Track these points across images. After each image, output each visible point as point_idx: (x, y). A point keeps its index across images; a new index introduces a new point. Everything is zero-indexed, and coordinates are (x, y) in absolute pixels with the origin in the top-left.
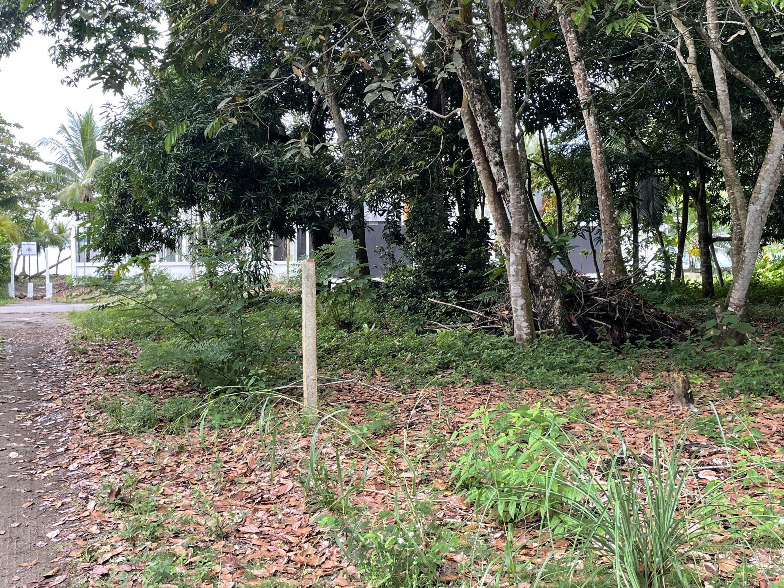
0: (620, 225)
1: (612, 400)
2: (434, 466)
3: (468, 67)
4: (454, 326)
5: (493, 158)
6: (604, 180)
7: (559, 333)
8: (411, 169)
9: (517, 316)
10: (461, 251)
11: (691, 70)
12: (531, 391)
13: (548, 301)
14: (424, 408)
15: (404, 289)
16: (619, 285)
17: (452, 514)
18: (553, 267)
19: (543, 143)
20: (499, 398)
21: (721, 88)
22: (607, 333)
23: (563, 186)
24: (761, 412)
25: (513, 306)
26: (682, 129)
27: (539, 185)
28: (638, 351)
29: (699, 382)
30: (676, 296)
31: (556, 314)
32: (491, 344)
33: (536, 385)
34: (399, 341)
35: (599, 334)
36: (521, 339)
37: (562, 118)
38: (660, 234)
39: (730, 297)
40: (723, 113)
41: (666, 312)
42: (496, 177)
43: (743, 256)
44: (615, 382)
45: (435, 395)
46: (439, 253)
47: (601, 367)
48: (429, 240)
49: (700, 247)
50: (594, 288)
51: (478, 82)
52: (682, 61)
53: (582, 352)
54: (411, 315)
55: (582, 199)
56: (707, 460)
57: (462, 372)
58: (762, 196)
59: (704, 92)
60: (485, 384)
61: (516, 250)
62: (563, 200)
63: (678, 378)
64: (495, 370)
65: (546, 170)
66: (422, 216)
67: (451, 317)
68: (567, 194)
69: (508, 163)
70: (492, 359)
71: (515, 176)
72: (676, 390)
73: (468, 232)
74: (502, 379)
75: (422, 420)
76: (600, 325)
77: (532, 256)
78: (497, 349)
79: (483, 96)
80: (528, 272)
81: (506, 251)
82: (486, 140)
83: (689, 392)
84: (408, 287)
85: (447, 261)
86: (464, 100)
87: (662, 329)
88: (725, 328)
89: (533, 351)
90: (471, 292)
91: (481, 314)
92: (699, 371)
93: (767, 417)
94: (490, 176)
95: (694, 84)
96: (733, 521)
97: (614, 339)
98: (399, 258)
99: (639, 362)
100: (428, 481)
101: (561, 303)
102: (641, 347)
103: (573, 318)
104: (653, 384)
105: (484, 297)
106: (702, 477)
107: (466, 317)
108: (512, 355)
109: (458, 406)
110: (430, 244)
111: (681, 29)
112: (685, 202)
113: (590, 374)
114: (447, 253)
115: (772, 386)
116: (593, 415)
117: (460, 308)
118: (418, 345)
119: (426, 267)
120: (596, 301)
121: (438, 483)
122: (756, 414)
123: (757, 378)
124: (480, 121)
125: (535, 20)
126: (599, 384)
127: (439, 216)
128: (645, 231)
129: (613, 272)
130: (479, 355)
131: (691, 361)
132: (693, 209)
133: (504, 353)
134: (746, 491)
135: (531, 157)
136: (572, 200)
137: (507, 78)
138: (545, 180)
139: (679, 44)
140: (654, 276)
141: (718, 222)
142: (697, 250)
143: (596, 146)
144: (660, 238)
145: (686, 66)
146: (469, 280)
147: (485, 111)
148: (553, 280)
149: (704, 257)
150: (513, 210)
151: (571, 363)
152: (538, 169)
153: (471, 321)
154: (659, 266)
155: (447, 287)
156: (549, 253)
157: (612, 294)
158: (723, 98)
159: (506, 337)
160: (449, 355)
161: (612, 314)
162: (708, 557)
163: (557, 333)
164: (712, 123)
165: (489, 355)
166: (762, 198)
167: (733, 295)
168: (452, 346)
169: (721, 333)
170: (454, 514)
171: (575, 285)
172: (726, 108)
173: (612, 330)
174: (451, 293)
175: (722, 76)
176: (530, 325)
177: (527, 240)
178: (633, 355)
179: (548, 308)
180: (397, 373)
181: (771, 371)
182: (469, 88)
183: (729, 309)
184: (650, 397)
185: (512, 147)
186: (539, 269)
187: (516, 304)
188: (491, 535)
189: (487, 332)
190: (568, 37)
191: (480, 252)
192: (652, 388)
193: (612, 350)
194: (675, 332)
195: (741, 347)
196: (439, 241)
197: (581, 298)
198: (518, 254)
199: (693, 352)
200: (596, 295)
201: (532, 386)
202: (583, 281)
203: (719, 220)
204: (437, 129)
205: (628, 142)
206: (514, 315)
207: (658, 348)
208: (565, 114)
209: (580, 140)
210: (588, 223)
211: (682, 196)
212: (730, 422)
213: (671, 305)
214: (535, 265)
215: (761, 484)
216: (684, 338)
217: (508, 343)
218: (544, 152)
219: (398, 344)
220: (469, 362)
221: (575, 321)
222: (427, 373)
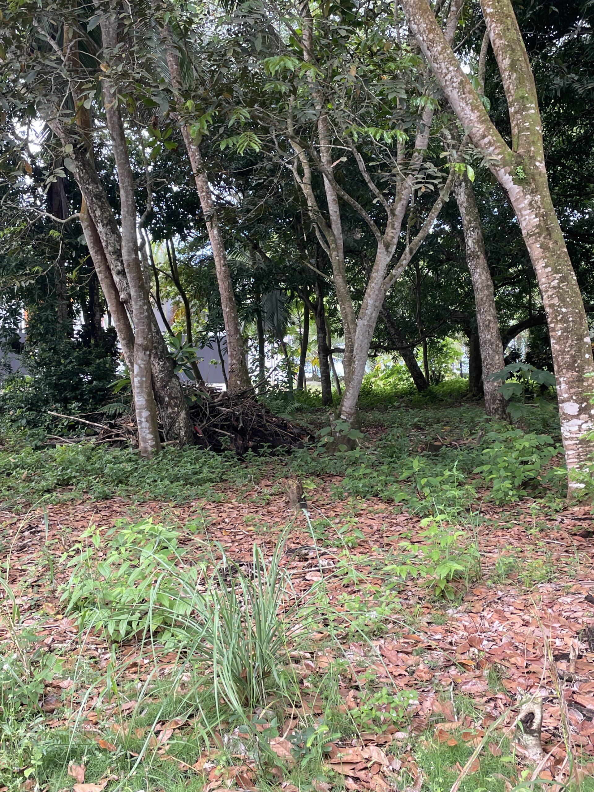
0: (248, 336)
1: (232, 508)
2: (46, 590)
3: (87, 172)
4: (77, 440)
5: (115, 267)
6: (229, 292)
7: (185, 444)
8: (26, 274)
9: (142, 428)
10: (85, 362)
11: (307, 190)
12: (154, 504)
13: (173, 413)
14: (39, 529)
15: (22, 401)
16: (243, 395)
17: (61, 639)
18: (178, 378)
19: (171, 252)
20: (120, 513)
21: (333, 209)
22: (231, 442)
23: (191, 296)
24: (366, 512)
25: (138, 418)
26: (302, 246)
27: (168, 295)
28: (259, 459)
29: (312, 487)
30: (296, 405)
31: (182, 425)
32: (114, 458)
33: (160, 498)
34: (15, 459)
35: (223, 443)
36: (146, 451)
37: (189, 228)
38: (284, 345)
39: (342, 406)
40: (335, 233)
41: (287, 420)
42: (118, 286)
43: (353, 367)
44: (237, 490)
45: (52, 514)
46: (61, 364)
47: (224, 477)
48: (50, 350)
49: (320, 358)
50: (219, 399)
51: (97, 187)
52: (299, 180)
53: (206, 462)
54: (30, 429)
55: (210, 309)
56: (314, 562)
57: (84, 489)
58: (368, 312)
59: (318, 212)
60: (107, 499)
61: (139, 362)
62: (192, 310)
63: (293, 484)
64: (118, 484)
65: (174, 279)
66: (42, 324)
67: (74, 430)
68: (196, 304)
69: (130, 272)
70: (115, 473)
71: (137, 286)
72: (291, 496)
73: (93, 342)
74: (124, 494)
75: (36, 542)
76: (224, 435)
77: (157, 367)
78: (120, 463)
79: (103, 203)
80: (153, 383)
81: (130, 362)
82: (107, 248)
83: (303, 497)
84: (27, 400)
85: (71, 372)
86: (83, 205)
87: (283, 436)
88: (338, 434)
89: (158, 463)
90: (96, 404)
91: (105, 427)
92: (313, 477)
93: (370, 517)
94: (113, 285)
95: (310, 204)
96: (332, 619)
97: (238, 448)
98: (17, 368)
99: (260, 470)
100: (38, 606)
101: (186, 414)
102: (263, 455)
103: (198, 428)
104: (273, 491)
105: (110, 409)
106: (308, 579)
107: (89, 430)
108: (136, 468)
109: (76, 524)
110: (51, 354)
111: (297, 149)
112: (306, 314)
113: (213, 484)
114: (69, 363)
115: (376, 488)
116: (214, 524)
117: (83, 421)
118: (36, 461)
119: (46, 378)
120: (220, 412)
121: (48, 608)
122: (360, 515)
123: (362, 481)
124: (100, 228)
125: (155, 129)
126: (220, 494)
127: (62, 324)
128: (270, 342)
129: (238, 382)
130: (101, 469)
131: (307, 467)
132: (314, 321)
133: (128, 467)
134: (346, 589)
135: (159, 266)
136: (201, 310)
137: (126, 186)
138: (174, 289)
139: (296, 164)
140: (277, 386)
141: (336, 334)
142: (317, 361)
143: (220, 259)
144: (284, 348)
145: (302, 185)
146: (94, 392)
147: (106, 218)
148: (178, 391)
149: (323, 367)
150: (137, 321)
151: (196, 473)
152: (166, 278)
153: (96, 434)
154: (281, 376)
155: (70, 399)
156: (174, 364)
157: (236, 404)
158: (335, 218)
159: (131, 450)
160: (69, 471)
161: (235, 424)
162: (308, 655)
163: (182, 445)
164: (326, 242)
165: (112, 469)
166: (369, 313)
167: (345, 404)
168: (73, 461)
169: (335, 439)
170: (63, 638)
171: (200, 396)
172: (338, 228)
173: (236, 440)
174: (75, 405)
175: (334, 197)
176: (155, 437)
177: (151, 351)
178: (254, 463)
179: (173, 421)
180: (12, 492)
181: (375, 474)
182: (88, 193)
183: (342, 416)
184: (268, 504)
185: (134, 256)
186: (164, 381)
187: (141, 416)
188: (102, 656)
189: (111, 446)
190: (190, 148)
191: (105, 363)
192: (271, 495)
193: (236, 460)
194: (295, 440)
195: (350, 453)
196: (61, 350)
197: (206, 409)
198: (142, 366)
199: (309, 459)
200: (221, 405)
201: (155, 499)
202: (208, 392)
203: (337, 331)
204: (54, 233)
205: (253, 255)
206: (139, 427)
207: (278, 455)
208: (191, 224)
209: (207, 251)
210: (216, 333)
211: (303, 310)
212: (338, 523)
213: (290, 413)
214: (160, 376)
215: (359, 581)
216: (301, 446)
217: (132, 456)
218: (172, 260)
219: (13, 461)
220: (91, 478)
221: (200, 431)
222: (45, 491)
